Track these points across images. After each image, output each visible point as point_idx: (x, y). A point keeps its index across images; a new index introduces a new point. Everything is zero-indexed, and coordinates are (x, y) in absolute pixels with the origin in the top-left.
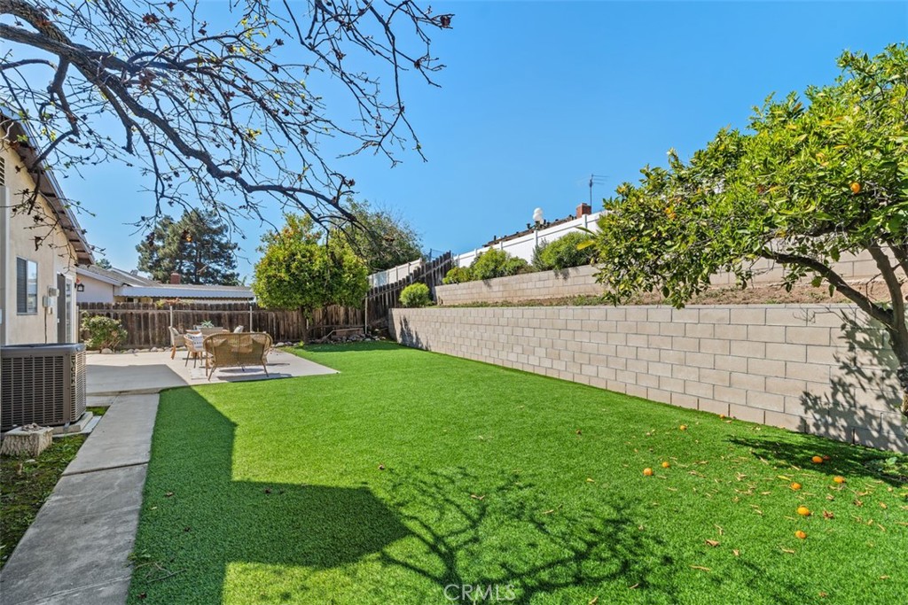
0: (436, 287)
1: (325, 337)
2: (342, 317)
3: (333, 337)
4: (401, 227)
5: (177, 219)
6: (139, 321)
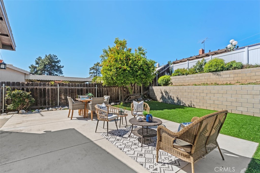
1: (127, 99)
3: (129, 99)
5: (43, 58)
6: (41, 93)
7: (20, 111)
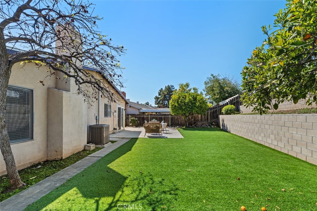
0: (240, 106)
1: (193, 125)
2: (200, 118)
3: (196, 125)
4: (233, 82)
5: (164, 89)
6: (142, 119)
7: (134, 126)
